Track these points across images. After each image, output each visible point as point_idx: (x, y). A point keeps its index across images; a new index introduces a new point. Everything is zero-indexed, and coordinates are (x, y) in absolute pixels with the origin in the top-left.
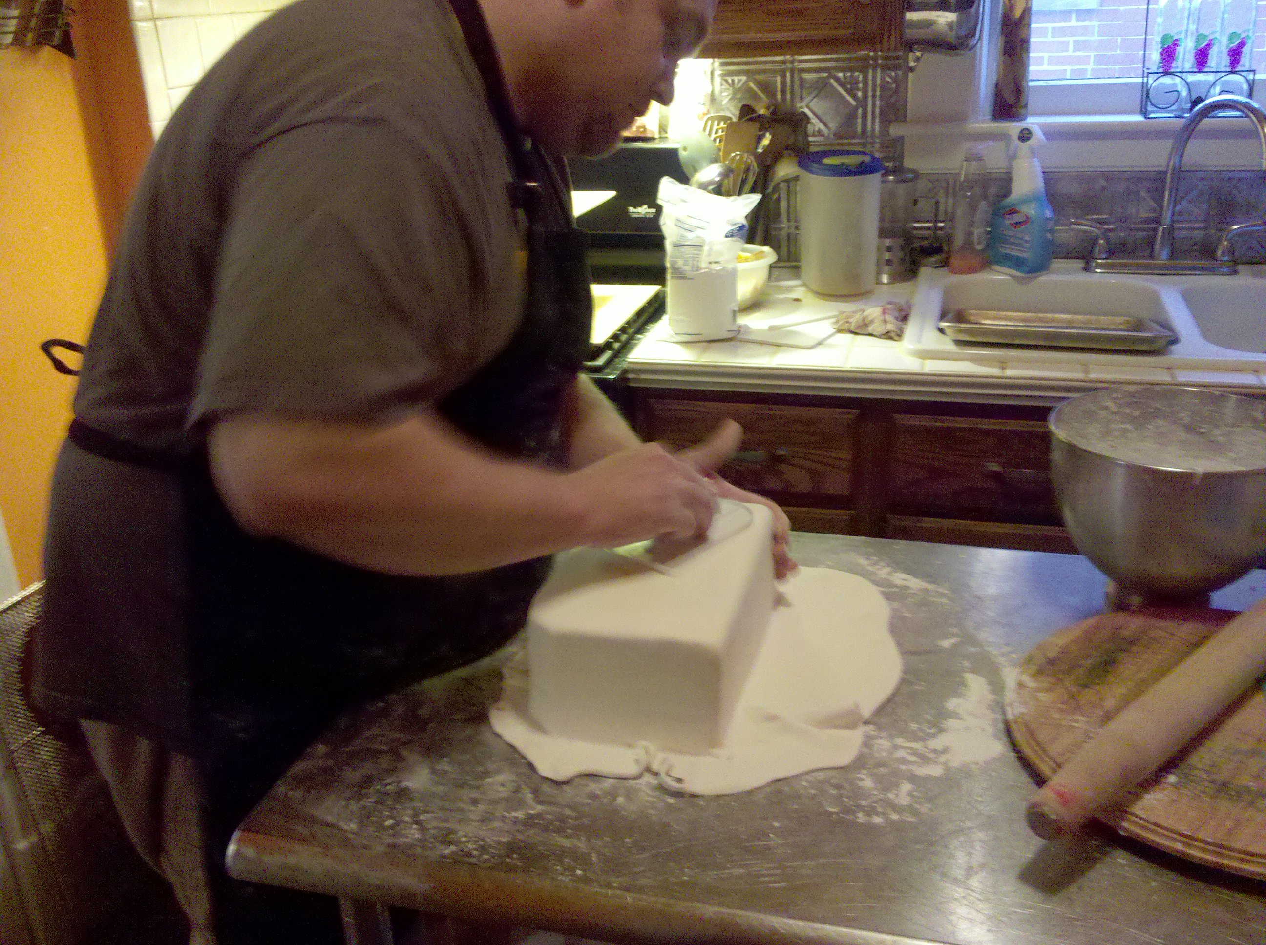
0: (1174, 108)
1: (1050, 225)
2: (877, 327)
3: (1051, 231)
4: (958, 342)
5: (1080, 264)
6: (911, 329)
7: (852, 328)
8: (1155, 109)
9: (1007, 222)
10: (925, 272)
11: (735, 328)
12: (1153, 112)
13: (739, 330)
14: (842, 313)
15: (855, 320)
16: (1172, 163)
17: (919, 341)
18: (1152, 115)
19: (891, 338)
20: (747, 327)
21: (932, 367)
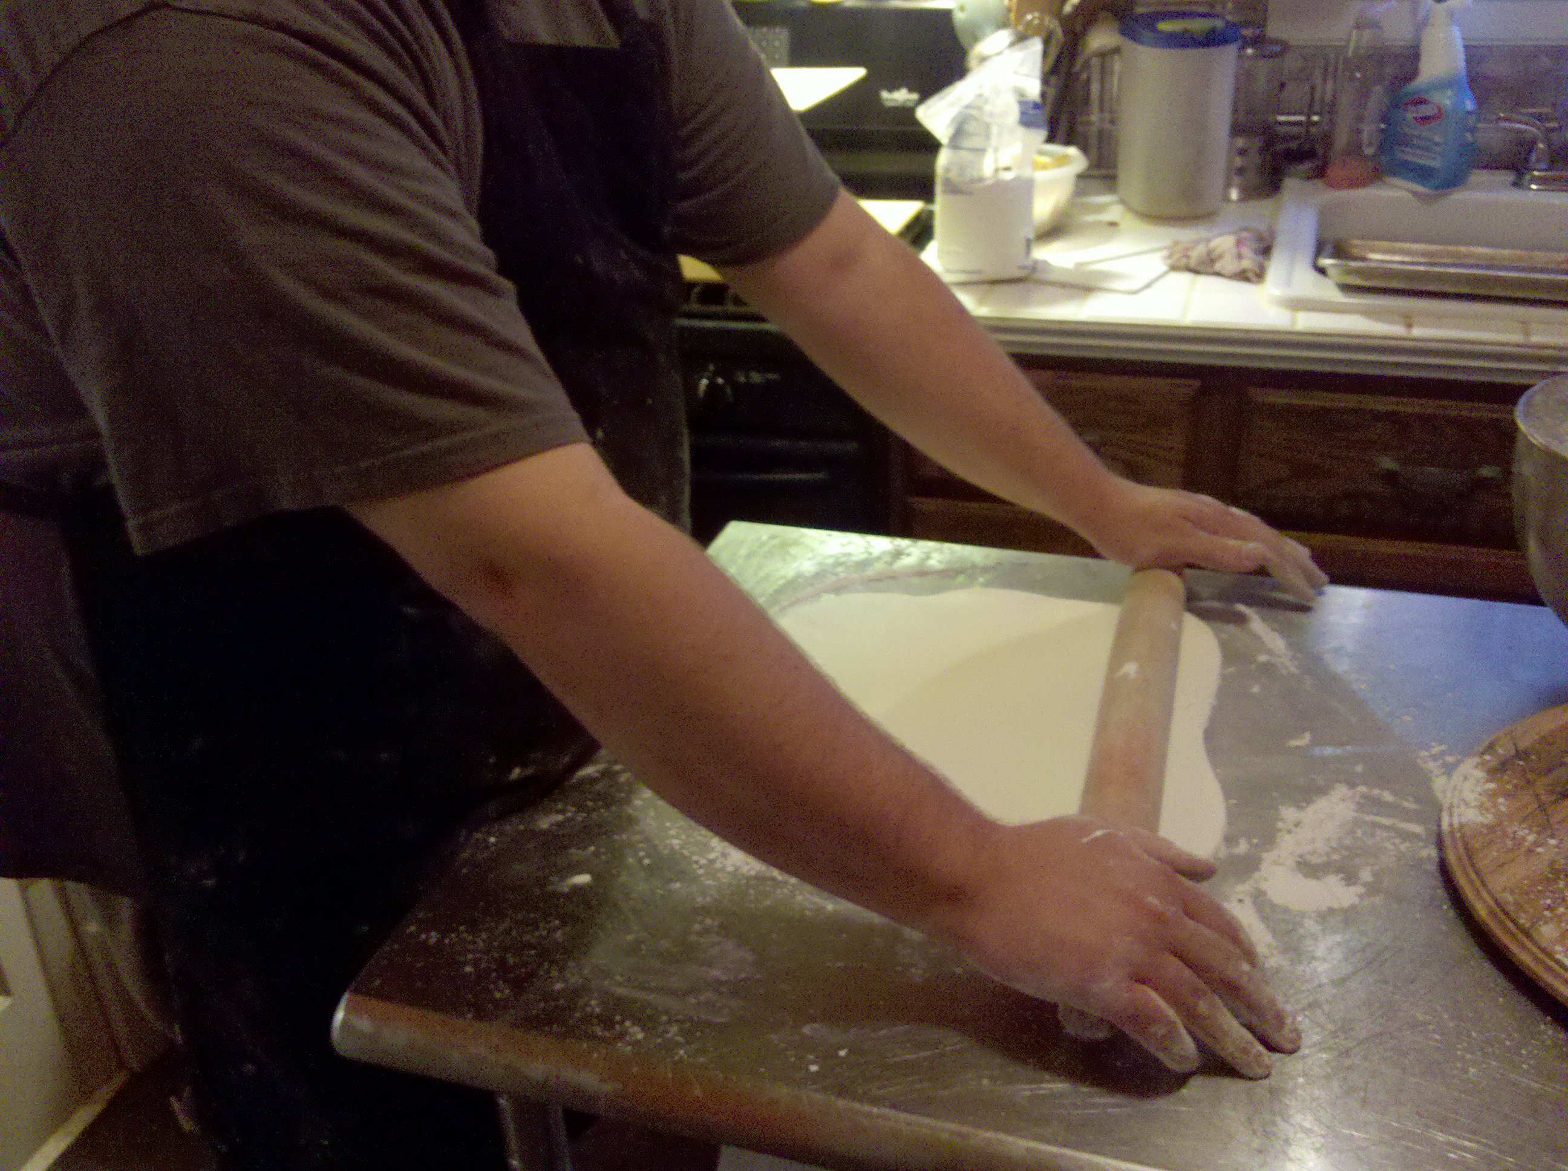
1: (1471, 121)
2: (1228, 264)
3: (1473, 130)
4: (1346, 288)
5: (1509, 177)
6: (1276, 268)
7: (1193, 263)
9: (1410, 116)
10: (1291, 184)
11: (1028, 263)
13: (1035, 267)
14: (1176, 243)
15: (1197, 253)
17: (1288, 282)
19: (1247, 280)
20: (1045, 262)
21: (1307, 322)
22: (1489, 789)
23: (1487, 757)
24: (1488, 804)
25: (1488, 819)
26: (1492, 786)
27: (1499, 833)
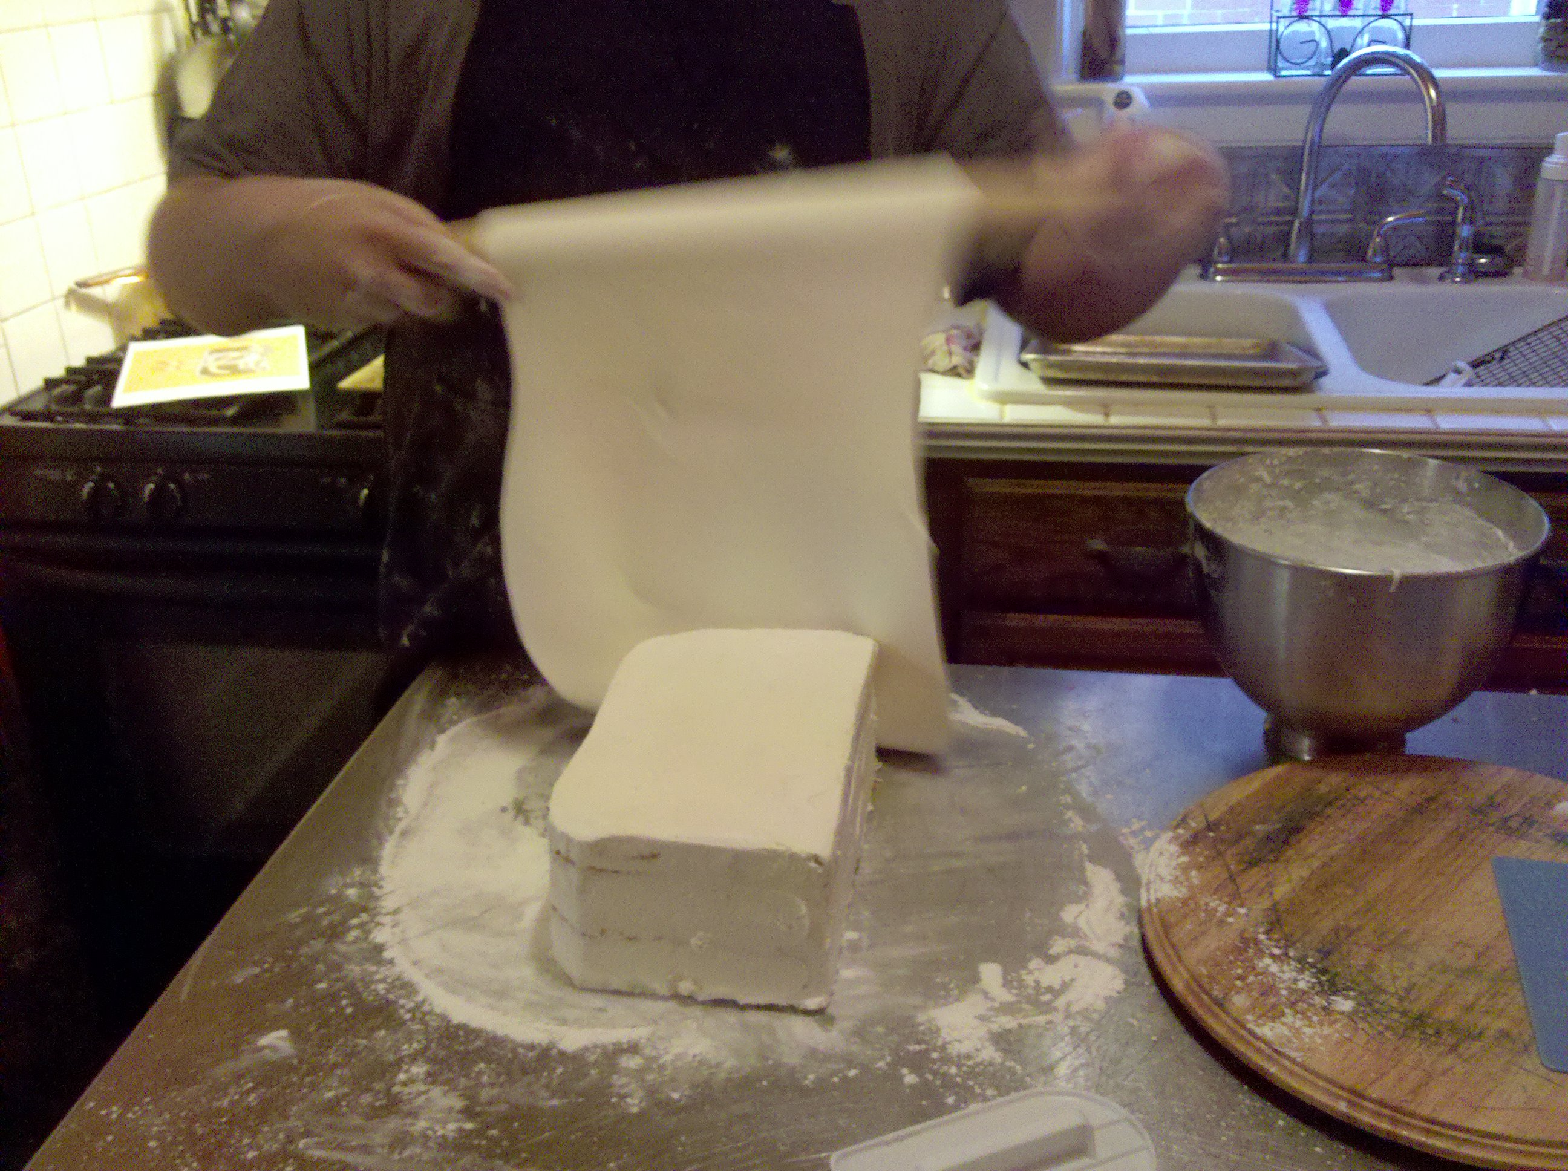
0: (1312, 62)
2: (940, 361)
4: (1049, 381)
5: (1197, 270)
6: (984, 362)
8: (1288, 64)
12: (1286, 69)
16: (1310, 136)
17: (996, 377)
18: (1284, 73)
19: (959, 375)
21: (1015, 415)
22: (1183, 863)
23: (1181, 831)
24: (1182, 878)
25: (1182, 892)
26: (1185, 859)
27: (1192, 905)
